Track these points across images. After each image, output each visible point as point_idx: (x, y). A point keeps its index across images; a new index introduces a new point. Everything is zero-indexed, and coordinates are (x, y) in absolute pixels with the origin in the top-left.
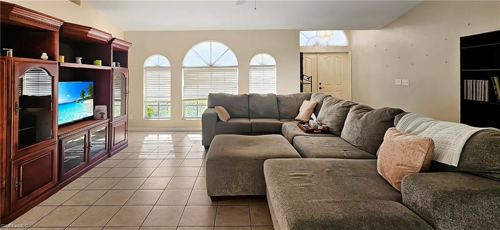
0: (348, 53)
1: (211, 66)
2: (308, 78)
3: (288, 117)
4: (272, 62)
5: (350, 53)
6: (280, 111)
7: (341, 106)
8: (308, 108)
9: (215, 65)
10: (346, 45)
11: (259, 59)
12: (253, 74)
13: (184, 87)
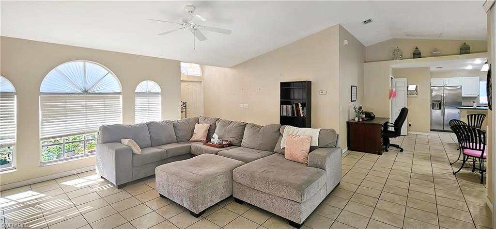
0: (201, 82)
1: (86, 92)
2: (184, 104)
3: (184, 140)
4: (157, 89)
5: (203, 82)
6: (178, 135)
7: (237, 125)
8: (204, 130)
9: (90, 91)
10: (199, 76)
11: (145, 86)
12: (138, 101)
13: (42, 120)
